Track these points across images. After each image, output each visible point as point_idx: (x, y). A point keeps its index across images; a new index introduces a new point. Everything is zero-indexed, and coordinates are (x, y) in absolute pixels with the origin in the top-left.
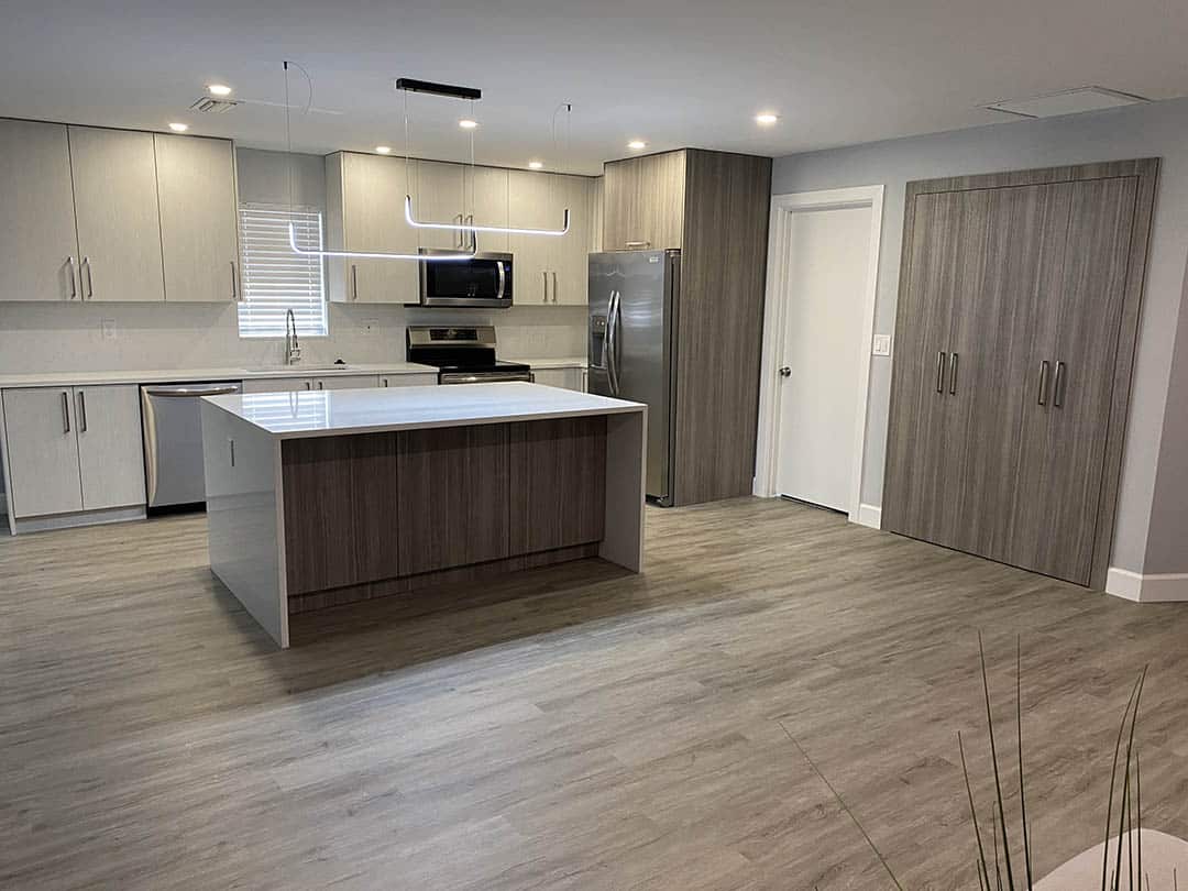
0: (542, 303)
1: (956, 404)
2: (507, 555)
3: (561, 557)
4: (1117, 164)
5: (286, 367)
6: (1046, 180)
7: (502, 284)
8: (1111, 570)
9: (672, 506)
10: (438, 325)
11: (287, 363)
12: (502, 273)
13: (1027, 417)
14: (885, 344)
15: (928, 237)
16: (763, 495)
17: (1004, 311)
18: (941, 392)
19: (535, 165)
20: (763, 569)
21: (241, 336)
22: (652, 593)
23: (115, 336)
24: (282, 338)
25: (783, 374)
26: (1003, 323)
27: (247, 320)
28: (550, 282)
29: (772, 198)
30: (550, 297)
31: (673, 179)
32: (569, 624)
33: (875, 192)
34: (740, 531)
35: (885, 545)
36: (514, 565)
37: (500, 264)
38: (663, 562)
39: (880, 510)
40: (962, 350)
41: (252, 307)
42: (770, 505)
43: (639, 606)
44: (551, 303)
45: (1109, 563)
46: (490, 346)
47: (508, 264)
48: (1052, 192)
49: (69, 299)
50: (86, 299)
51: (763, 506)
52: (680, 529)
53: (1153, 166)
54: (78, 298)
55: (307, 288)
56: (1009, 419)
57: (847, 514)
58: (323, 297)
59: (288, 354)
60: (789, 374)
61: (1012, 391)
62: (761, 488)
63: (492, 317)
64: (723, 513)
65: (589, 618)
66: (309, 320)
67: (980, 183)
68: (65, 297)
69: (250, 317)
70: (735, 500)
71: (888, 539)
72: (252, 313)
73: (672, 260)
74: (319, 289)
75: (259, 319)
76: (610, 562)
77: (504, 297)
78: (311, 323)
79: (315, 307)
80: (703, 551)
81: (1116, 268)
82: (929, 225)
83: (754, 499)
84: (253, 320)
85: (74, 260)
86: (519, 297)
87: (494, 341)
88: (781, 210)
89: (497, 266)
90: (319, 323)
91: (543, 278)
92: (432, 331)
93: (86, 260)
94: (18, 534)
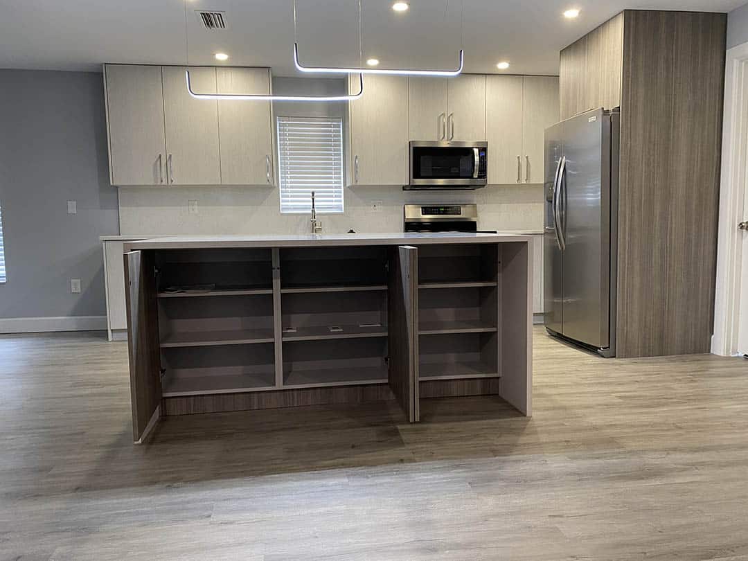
0: (515, 182)
7: (476, 168)
9: (615, 357)
10: (427, 203)
11: (313, 232)
12: (477, 158)
16: (722, 354)
19: (503, 66)
20: (680, 428)
21: (282, 213)
23: (196, 211)
25: (742, 227)
27: (288, 201)
28: (522, 166)
29: (727, 51)
30: (524, 176)
32: (402, 461)
34: (676, 385)
37: (476, 151)
38: (564, 408)
41: (291, 192)
44: (524, 182)
46: (474, 219)
47: (483, 150)
49: (159, 183)
50: (170, 184)
51: (720, 364)
52: (607, 378)
54: (164, 183)
55: (330, 178)
58: (342, 185)
59: (314, 224)
63: (474, 196)
64: (667, 367)
66: (332, 201)
68: (157, 182)
69: (290, 199)
72: (291, 196)
74: (340, 178)
75: (296, 201)
76: (507, 402)
77: (479, 177)
78: (333, 203)
79: (336, 192)
80: (619, 401)
83: (712, 357)
84: (292, 201)
85: (163, 157)
86: (493, 177)
87: (476, 216)
88: (736, 62)
89: (473, 152)
90: (340, 203)
91: (517, 159)
92: (422, 208)
93: (170, 156)
94: (113, 341)
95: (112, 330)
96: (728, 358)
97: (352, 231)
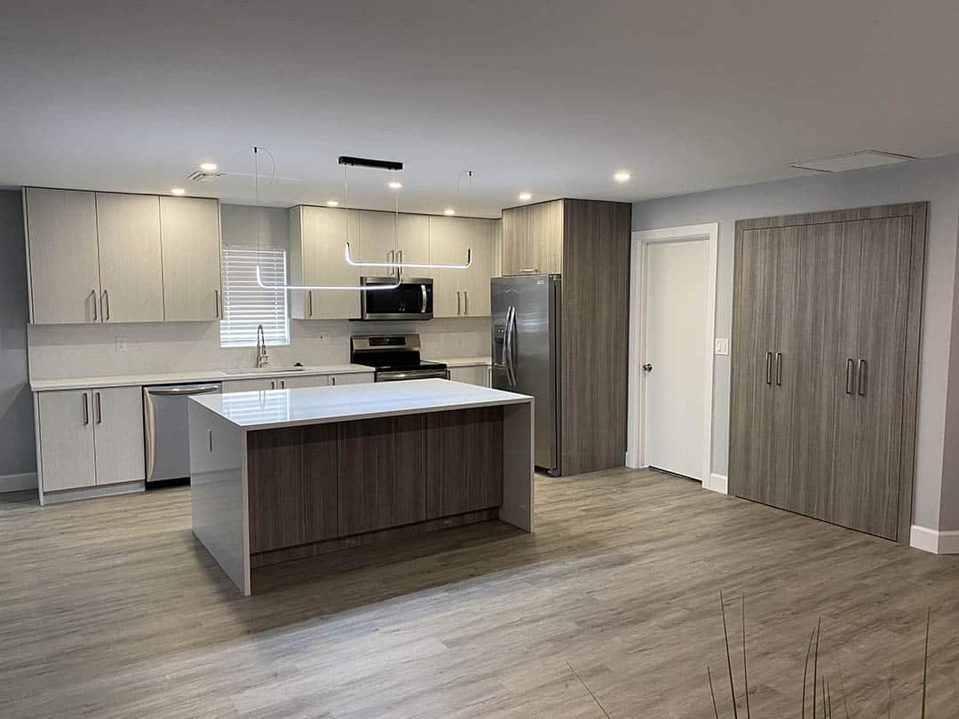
0: (456, 316)
1: (782, 395)
2: (424, 519)
3: (469, 519)
4: (896, 207)
5: (256, 370)
6: (841, 219)
7: (425, 302)
8: (913, 527)
9: (560, 476)
10: (376, 334)
11: (257, 366)
12: (424, 293)
13: (839, 404)
14: (724, 346)
15: (753, 262)
16: (634, 467)
17: (816, 319)
18: (770, 383)
19: (449, 212)
20: (631, 529)
21: (222, 346)
22: (540, 549)
23: (125, 349)
24: (253, 348)
25: (645, 369)
26: (815, 328)
27: (227, 334)
28: (462, 300)
29: (633, 233)
30: (463, 310)
31: (554, 220)
32: (472, 576)
33: (711, 229)
34: (614, 497)
35: (730, 507)
36: (430, 527)
37: (423, 287)
38: (548, 524)
39: (727, 478)
40: (784, 351)
41: (231, 324)
42: (638, 475)
43: (529, 561)
44: (463, 315)
45: (911, 521)
46: (416, 349)
47: (429, 286)
48: (846, 226)
49: (92, 322)
50: (104, 321)
51: (633, 475)
52: (565, 495)
53: (923, 209)
54: (97, 321)
55: (274, 308)
56: (825, 407)
57: (701, 482)
58: (286, 315)
59: (258, 359)
60: (650, 369)
61: (825, 382)
62: (632, 460)
63: (419, 328)
64: (601, 481)
65: (489, 570)
66: (275, 333)
67: (791, 220)
68: (89, 320)
69: (229, 331)
70: (609, 471)
71: (732, 503)
72: (231, 329)
73: (555, 284)
74: (283, 308)
75: (237, 333)
76: (508, 523)
77: (427, 311)
78: (277, 335)
79: (279, 323)
80: (584, 513)
81: (900, 286)
82: (754, 255)
83: (627, 470)
84: (231, 334)
85: (97, 292)
86: (438, 311)
87: (419, 346)
88: (639, 243)
89: (421, 289)
90: (283, 335)
91: (457, 296)
92: (370, 339)
93: (106, 291)
94: (46, 505)
95: (44, 493)
96: (638, 470)
97: (298, 365)
